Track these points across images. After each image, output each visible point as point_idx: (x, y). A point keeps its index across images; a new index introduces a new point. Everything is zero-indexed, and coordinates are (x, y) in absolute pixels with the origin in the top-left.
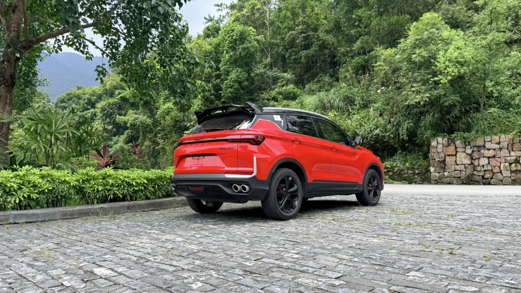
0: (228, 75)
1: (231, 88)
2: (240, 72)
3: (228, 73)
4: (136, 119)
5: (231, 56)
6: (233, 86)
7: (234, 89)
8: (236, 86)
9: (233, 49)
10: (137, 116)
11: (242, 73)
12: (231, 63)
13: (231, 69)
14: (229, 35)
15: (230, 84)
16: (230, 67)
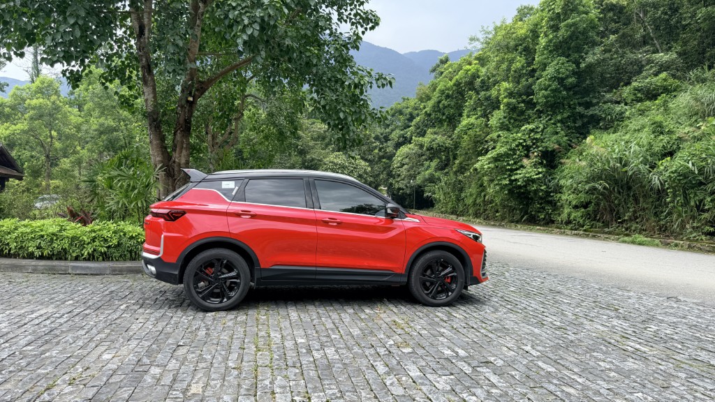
0: (544, 70)
1: (546, 90)
2: (563, 64)
3: (544, 66)
4: (433, 141)
5: (550, 41)
6: (550, 86)
7: (551, 90)
8: (555, 85)
9: (555, 28)
10: (436, 136)
11: (565, 65)
12: (550, 51)
13: (549, 61)
14: (550, 8)
15: (545, 84)
16: (548, 58)
